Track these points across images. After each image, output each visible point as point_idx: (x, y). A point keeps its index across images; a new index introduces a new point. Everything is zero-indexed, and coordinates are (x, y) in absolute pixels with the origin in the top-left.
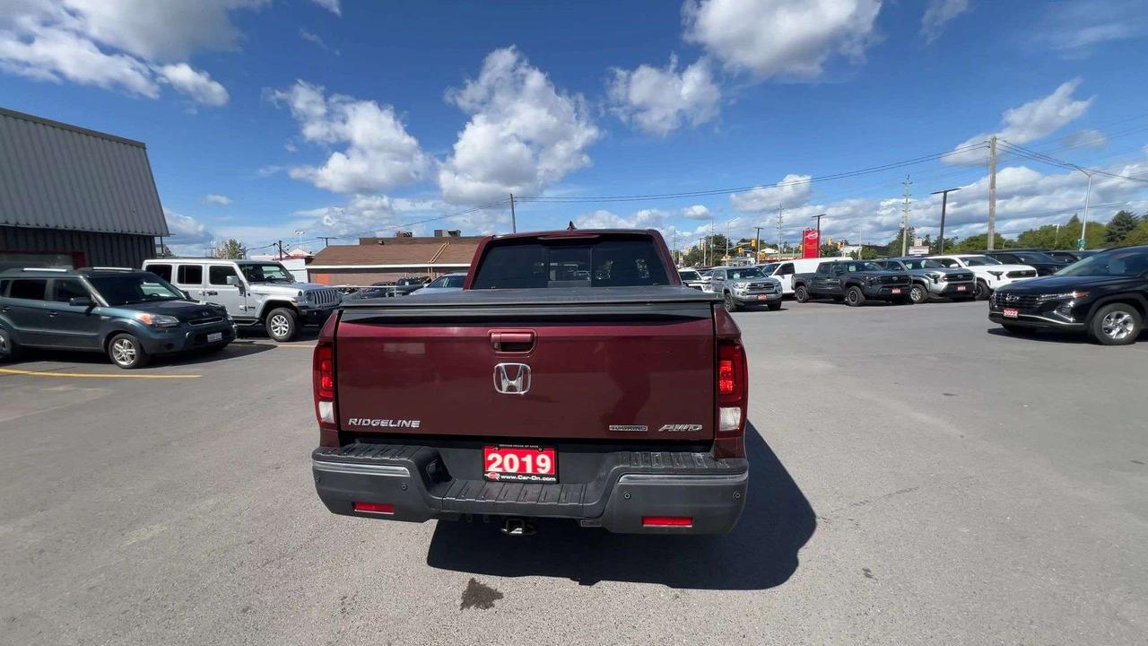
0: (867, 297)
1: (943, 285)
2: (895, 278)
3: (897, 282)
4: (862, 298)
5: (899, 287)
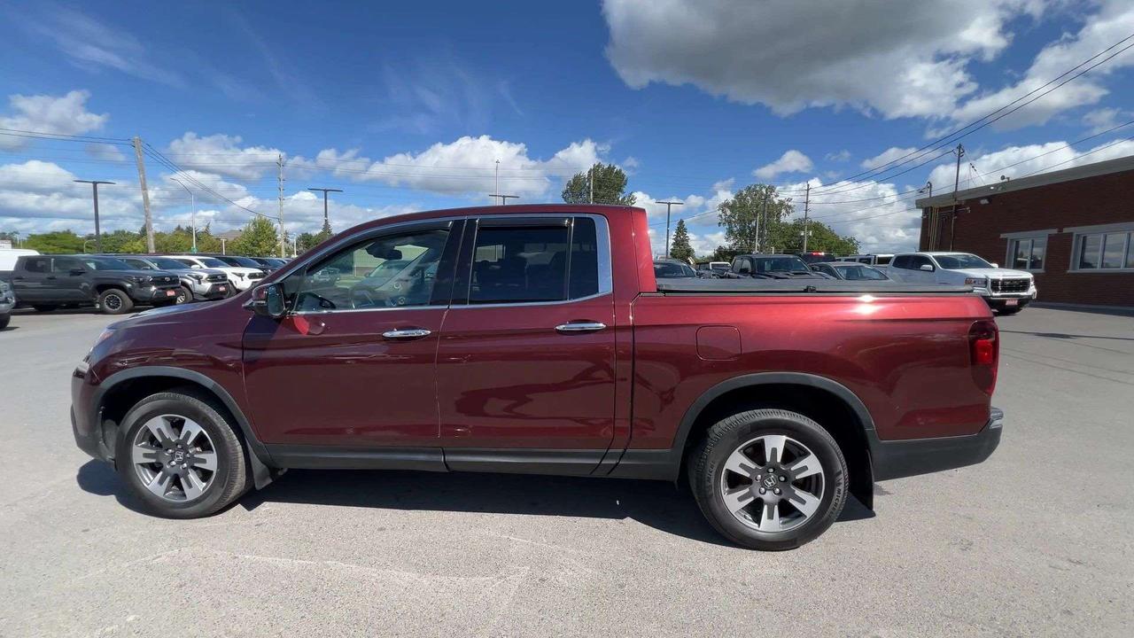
0: (135, 301)
1: (207, 286)
2: (168, 279)
3: (170, 283)
4: (129, 303)
5: (173, 289)
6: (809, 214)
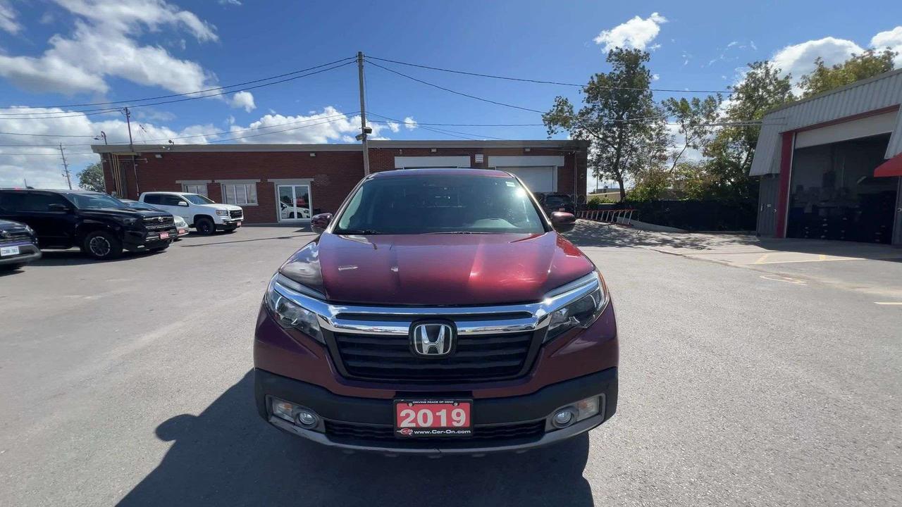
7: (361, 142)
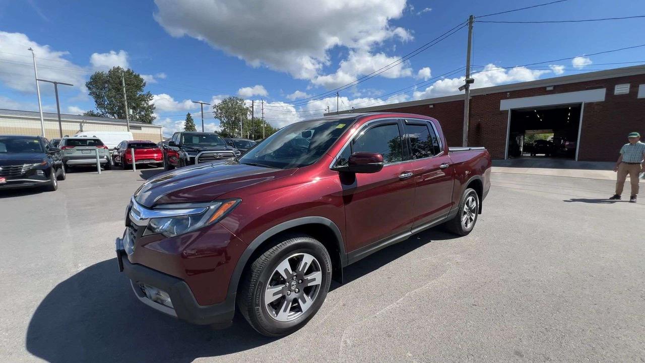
6: (255, 116)
7: (464, 92)
